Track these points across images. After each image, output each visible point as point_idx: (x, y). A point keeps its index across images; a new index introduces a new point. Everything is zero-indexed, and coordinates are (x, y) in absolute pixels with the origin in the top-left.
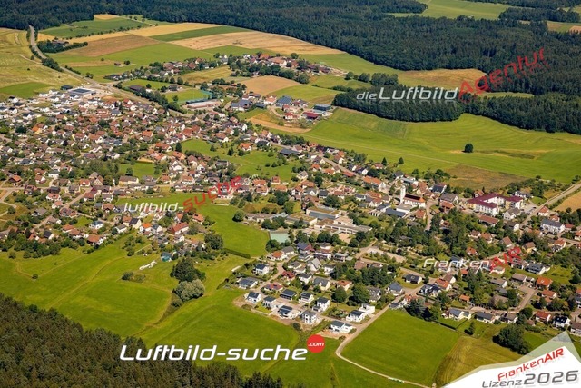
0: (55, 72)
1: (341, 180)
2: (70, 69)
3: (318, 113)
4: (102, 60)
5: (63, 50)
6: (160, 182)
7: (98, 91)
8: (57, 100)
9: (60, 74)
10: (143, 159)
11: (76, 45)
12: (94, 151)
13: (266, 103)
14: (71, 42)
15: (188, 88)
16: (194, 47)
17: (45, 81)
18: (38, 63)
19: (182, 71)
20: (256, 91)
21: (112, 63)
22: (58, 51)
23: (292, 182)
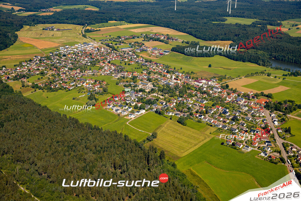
0: (85, 39)
1: (157, 73)
2: (90, 38)
3: (164, 53)
4: (103, 35)
5: (92, 32)
6: (98, 72)
7: (95, 44)
8: (80, 47)
9: (86, 39)
10: (97, 65)
11: (97, 30)
12: (83, 62)
13: (148, 49)
14: (96, 29)
15: (125, 44)
16: (136, 31)
17: (80, 41)
18: (81, 36)
19: (127, 39)
20: (147, 46)
21: (105, 36)
22: (90, 32)
23: (141, 74)
